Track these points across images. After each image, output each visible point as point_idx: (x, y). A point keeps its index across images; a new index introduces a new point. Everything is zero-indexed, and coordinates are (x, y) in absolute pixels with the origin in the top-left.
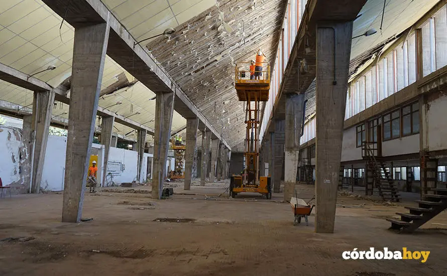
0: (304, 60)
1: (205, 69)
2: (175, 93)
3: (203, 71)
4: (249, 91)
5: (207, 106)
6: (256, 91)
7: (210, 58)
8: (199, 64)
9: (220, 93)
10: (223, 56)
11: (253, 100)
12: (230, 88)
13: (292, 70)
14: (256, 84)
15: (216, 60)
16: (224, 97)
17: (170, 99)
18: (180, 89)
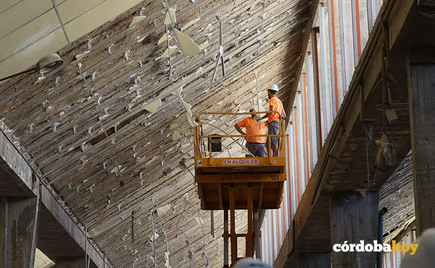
0: (384, 136)
1: (118, 133)
2: (40, 200)
3: (113, 139)
4: (232, 185)
5: (110, 223)
6: (250, 185)
7: (130, 106)
8: (105, 122)
9: (148, 189)
10: (163, 100)
11: (241, 206)
12: (173, 173)
13: (348, 142)
14: (250, 168)
15: (145, 112)
16: (156, 197)
17: (27, 216)
18: (49, 186)
